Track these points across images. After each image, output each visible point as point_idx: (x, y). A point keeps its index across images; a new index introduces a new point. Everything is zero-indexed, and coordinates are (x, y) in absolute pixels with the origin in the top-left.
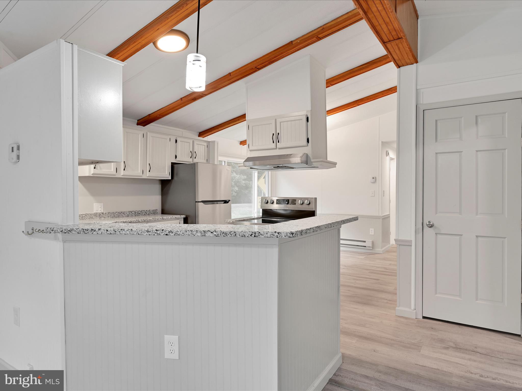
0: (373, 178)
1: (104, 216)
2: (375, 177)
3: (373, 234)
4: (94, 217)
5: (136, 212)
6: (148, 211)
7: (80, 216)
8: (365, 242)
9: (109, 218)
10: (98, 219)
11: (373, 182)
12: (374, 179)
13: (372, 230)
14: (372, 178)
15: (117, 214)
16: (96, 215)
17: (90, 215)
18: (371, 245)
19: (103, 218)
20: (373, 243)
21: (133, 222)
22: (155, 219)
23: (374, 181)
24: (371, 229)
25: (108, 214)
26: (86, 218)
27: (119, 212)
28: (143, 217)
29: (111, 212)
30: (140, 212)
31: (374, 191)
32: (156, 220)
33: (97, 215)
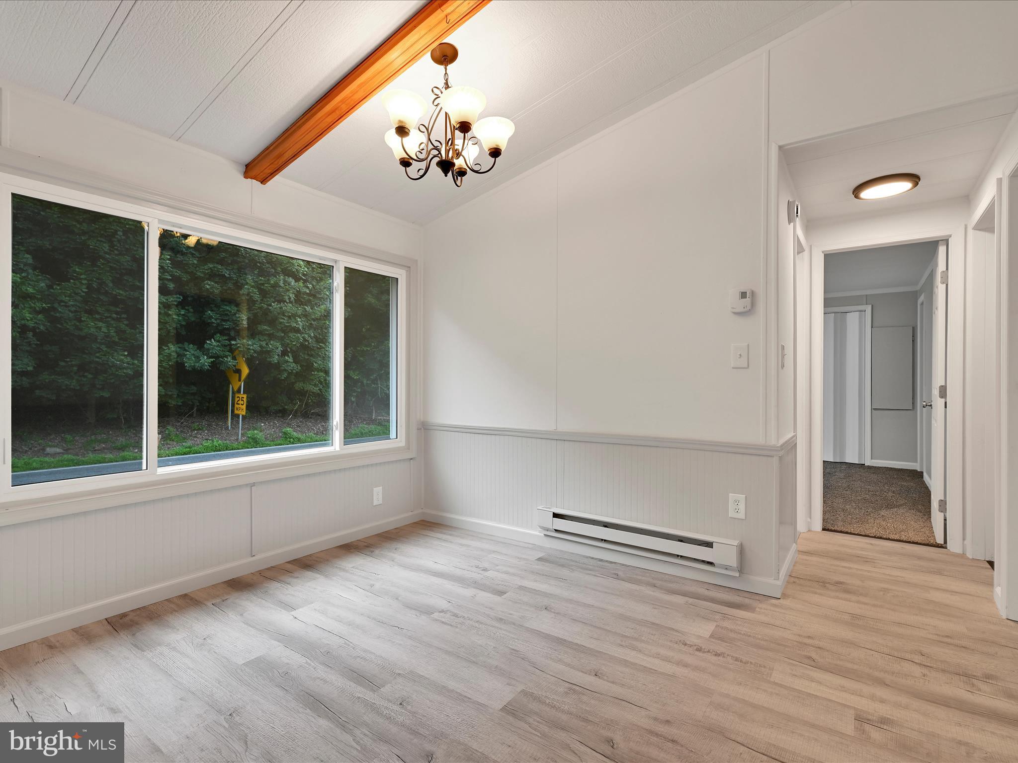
0: (743, 295)
2: (753, 293)
3: (742, 515)
8: (709, 545)
11: (742, 310)
12: (748, 300)
13: (737, 502)
14: (738, 296)
18: (733, 562)
20: (741, 551)
23: (749, 307)
24: (732, 496)
31: (748, 345)
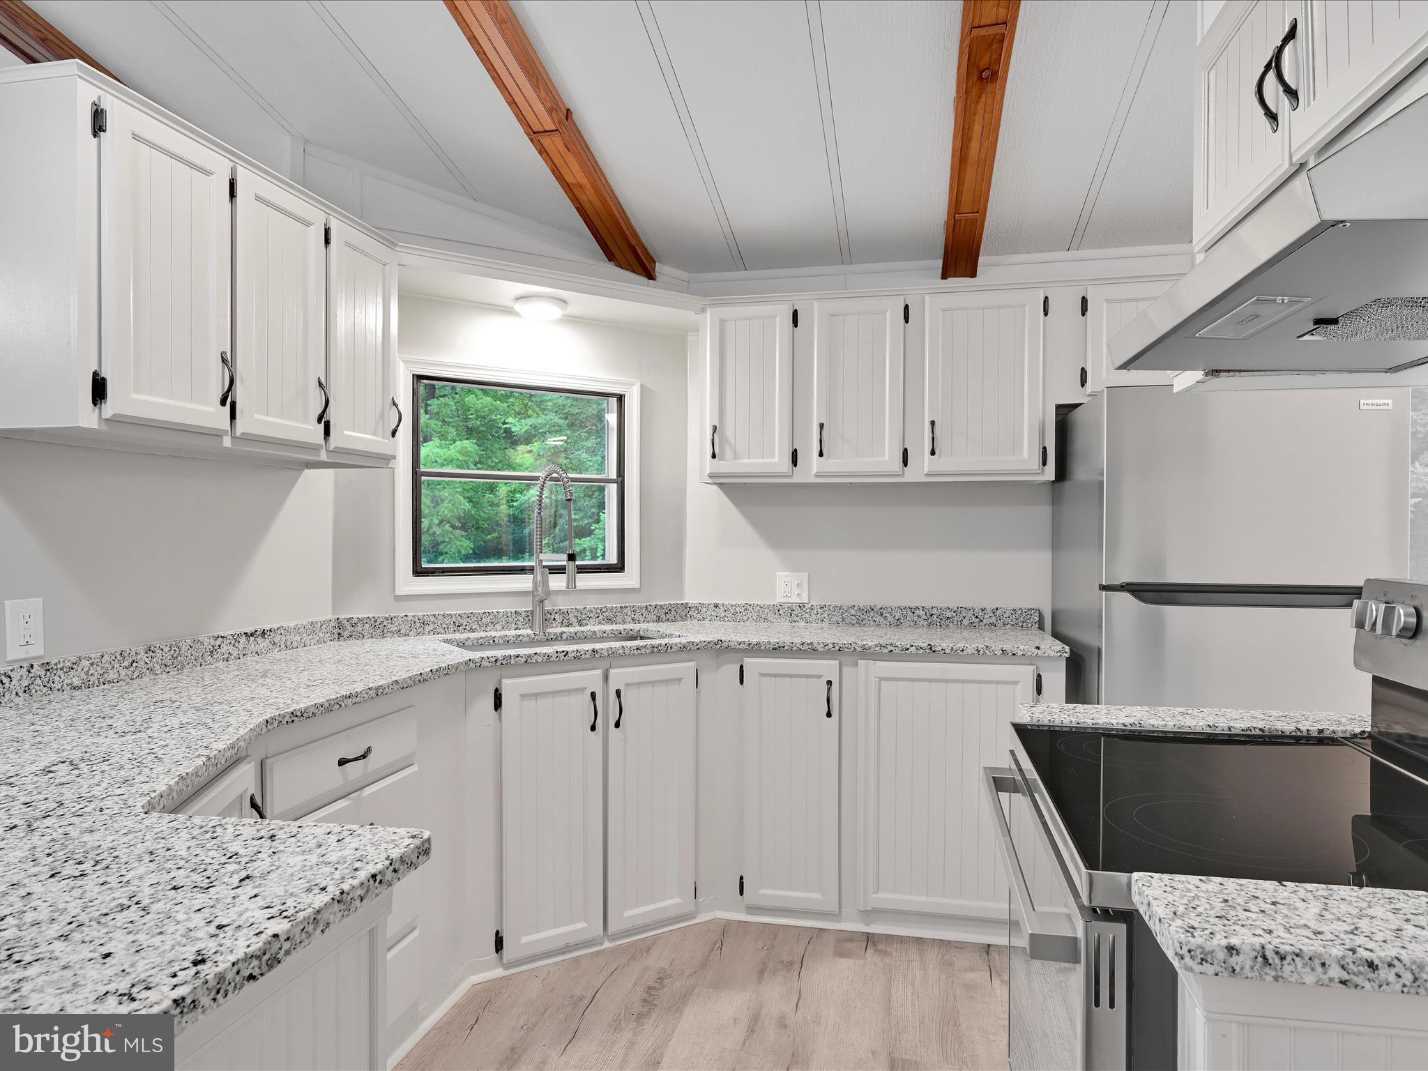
1: (807, 616)
4: (770, 616)
5: (935, 611)
6: (989, 611)
7: (729, 610)
9: (826, 624)
10: (787, 624)
15: (853, 612)
16: (777, 610)
17: (759, 608)
19: (802, 624)
21: (786, 648)
22: (890, 648)
25: (820, 611)
26: (745, 618)
27: (861, 607)
28: (966, 633)
29: (833, 604)
30: (949, 614)
32: (896, 651)
33: (781, 611)
